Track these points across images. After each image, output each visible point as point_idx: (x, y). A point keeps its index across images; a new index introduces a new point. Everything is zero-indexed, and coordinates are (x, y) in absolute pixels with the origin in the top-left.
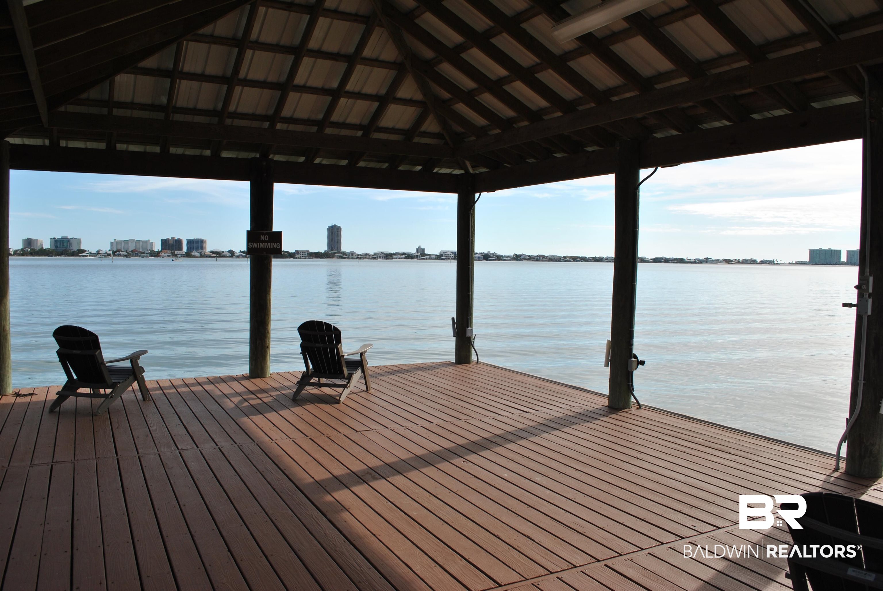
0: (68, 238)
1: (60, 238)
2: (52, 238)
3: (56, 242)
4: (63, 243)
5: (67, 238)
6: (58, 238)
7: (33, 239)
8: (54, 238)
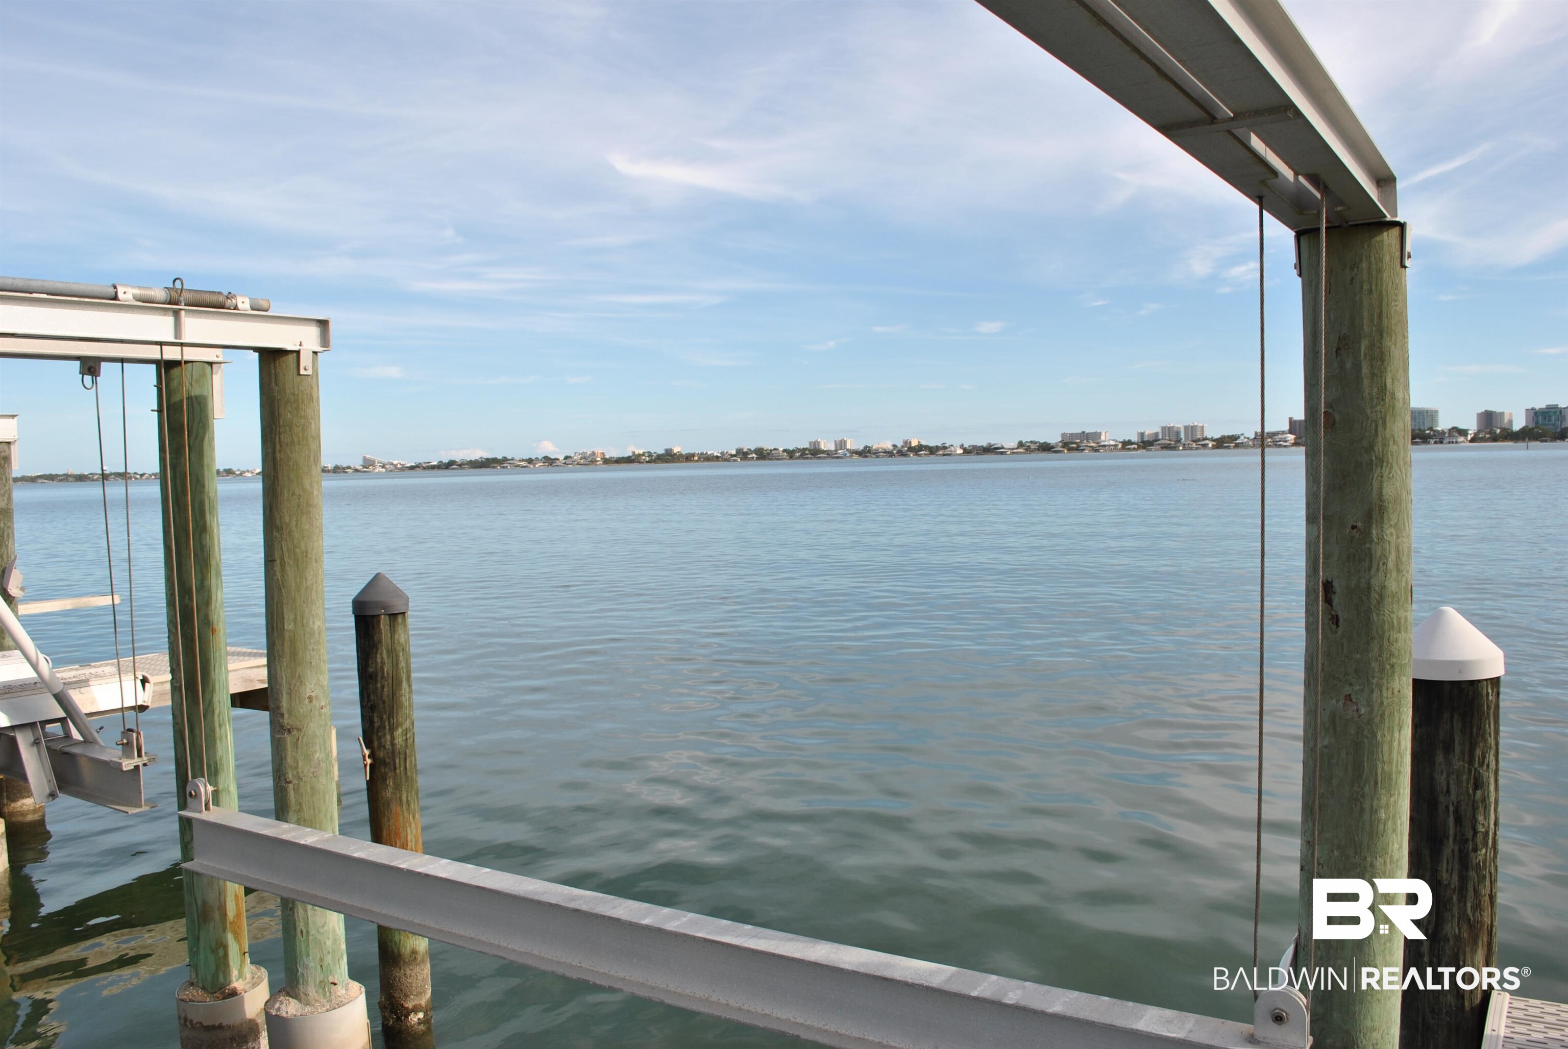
0: (1559, 406)
1: (1544, 407)
2: (1530, 408)
3: (1536, 415)
4: (1550, 417)
5: (1557, 408)
6: (1540, 409)
7: (1495, 412)
8: (1533, 409)
